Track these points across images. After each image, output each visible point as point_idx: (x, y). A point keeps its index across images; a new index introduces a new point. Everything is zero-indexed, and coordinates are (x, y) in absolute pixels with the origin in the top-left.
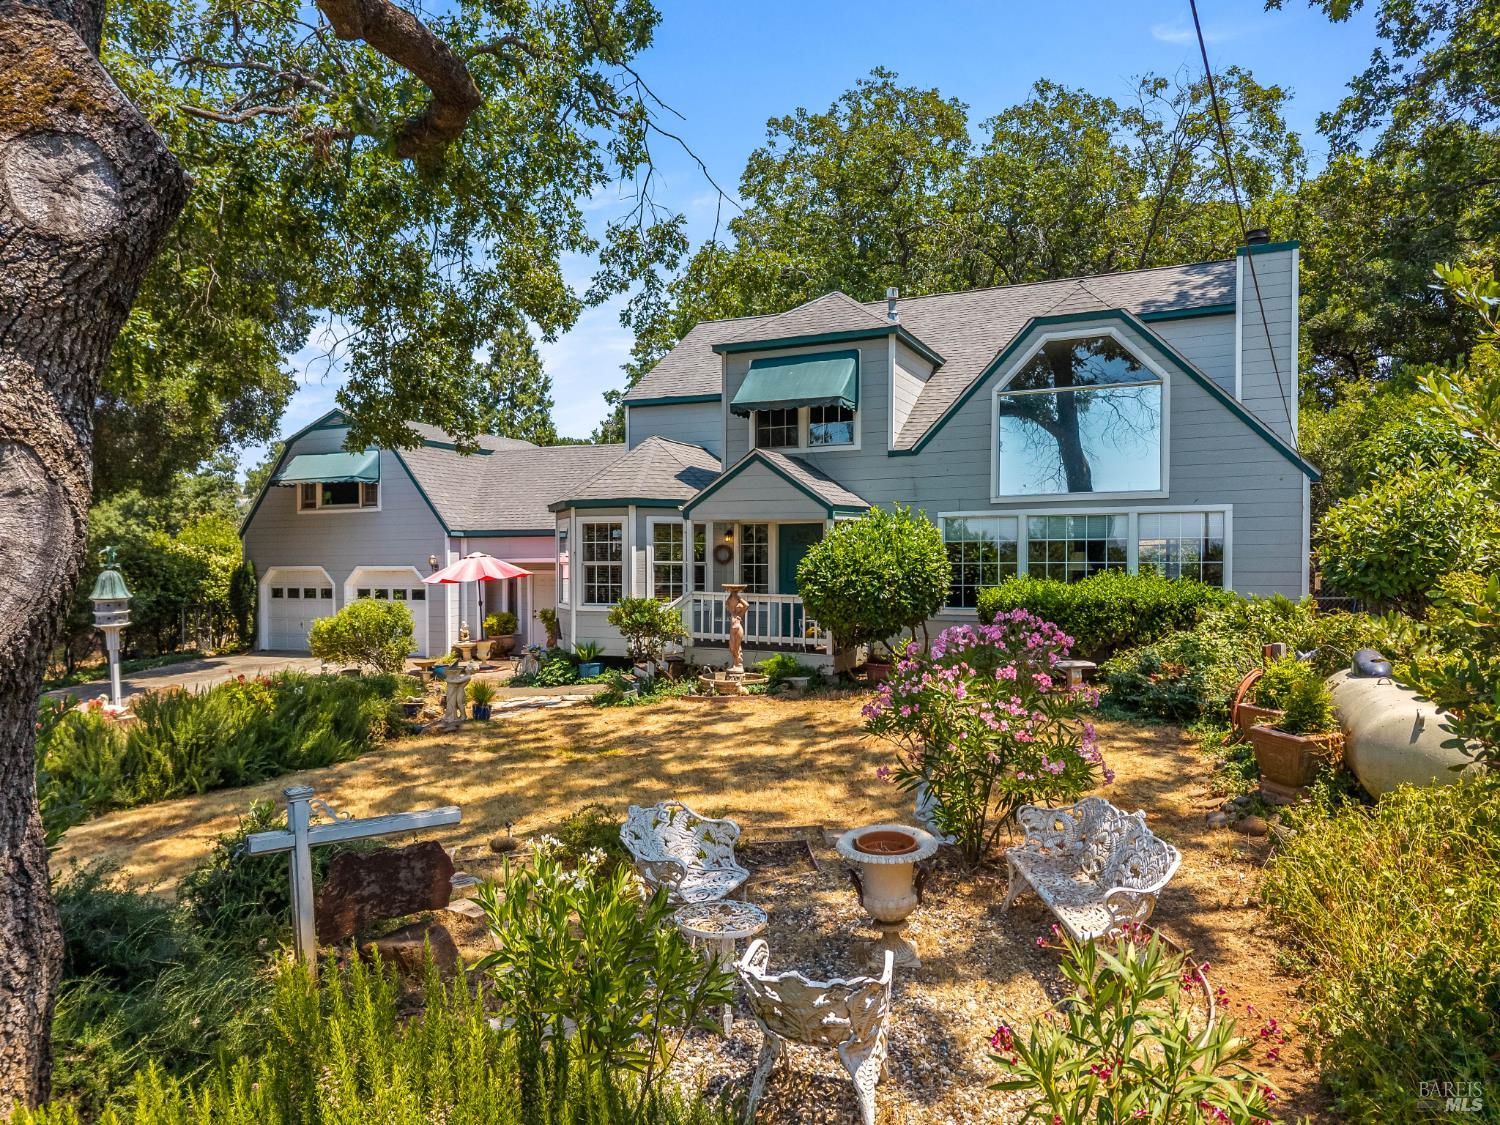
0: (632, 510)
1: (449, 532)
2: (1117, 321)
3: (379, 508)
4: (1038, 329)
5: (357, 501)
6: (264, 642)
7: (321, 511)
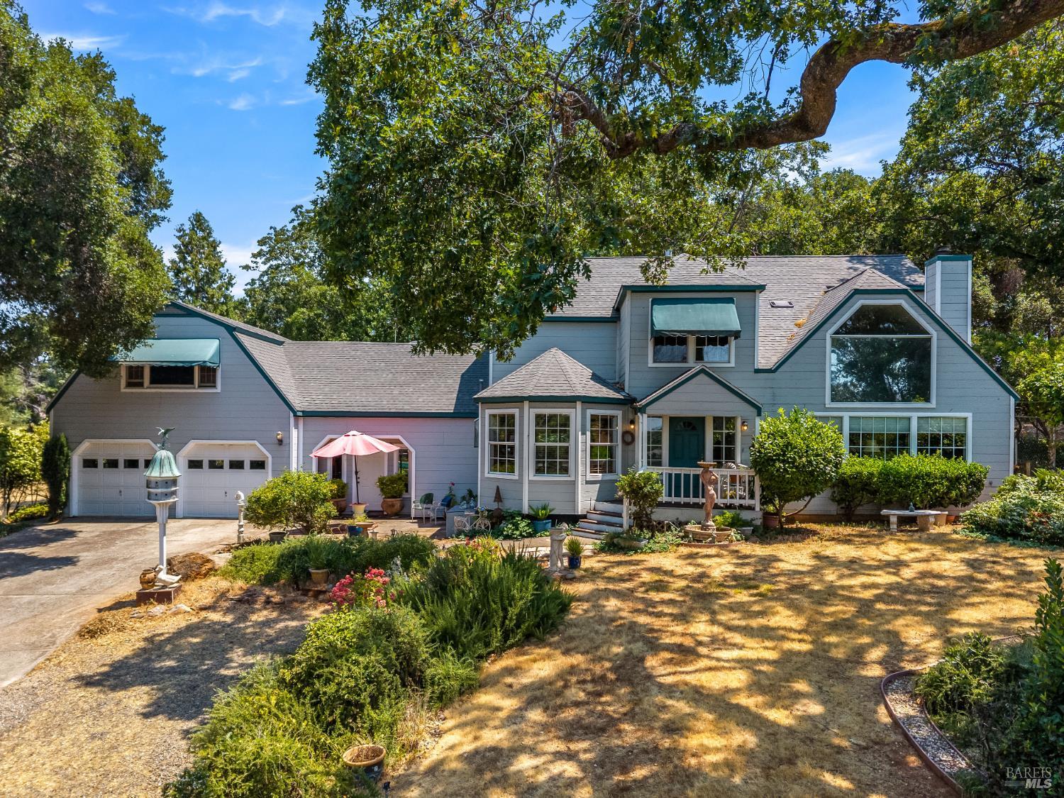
0: (579, 405)
1: (295, 413)
2: (905, 296)
3: (219, 389)
4: (856, 296)
5: (192, 382)
6: (75, 509)
7: (148, 389)
